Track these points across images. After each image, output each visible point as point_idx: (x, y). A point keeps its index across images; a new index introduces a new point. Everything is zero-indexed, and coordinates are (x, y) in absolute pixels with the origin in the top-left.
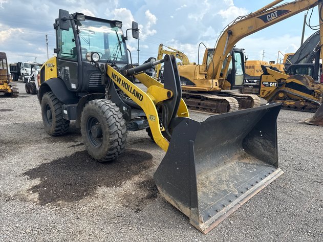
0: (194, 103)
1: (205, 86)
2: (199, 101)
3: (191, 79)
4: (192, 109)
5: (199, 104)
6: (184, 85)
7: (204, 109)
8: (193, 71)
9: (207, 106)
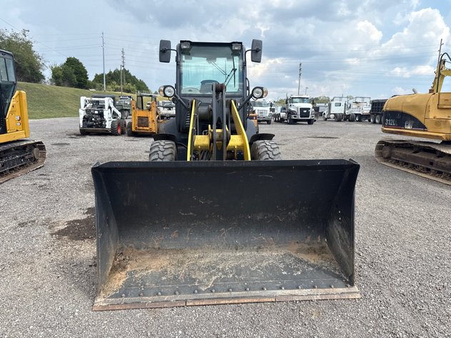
0: (423, 160)
1: (443, 130)
2: (432, 157)
3: (421, 118)
4: (420, 172)
5: (432, 164)
6: (409, 128)
7: (440, 173)
8: (425, 104)
9: (443, 168)
